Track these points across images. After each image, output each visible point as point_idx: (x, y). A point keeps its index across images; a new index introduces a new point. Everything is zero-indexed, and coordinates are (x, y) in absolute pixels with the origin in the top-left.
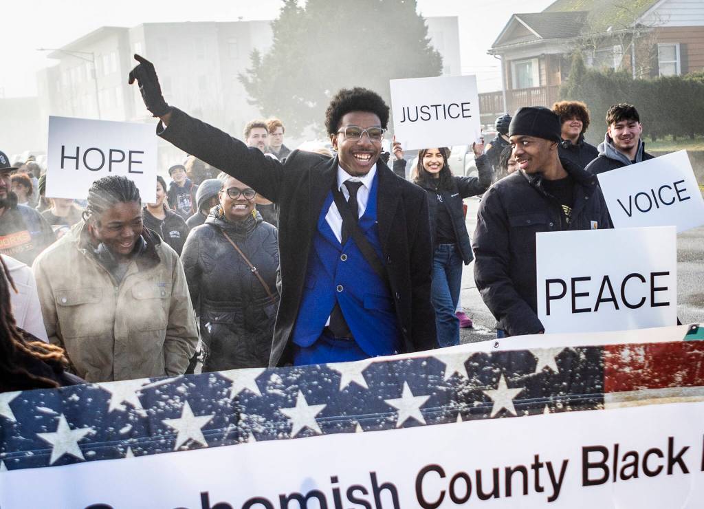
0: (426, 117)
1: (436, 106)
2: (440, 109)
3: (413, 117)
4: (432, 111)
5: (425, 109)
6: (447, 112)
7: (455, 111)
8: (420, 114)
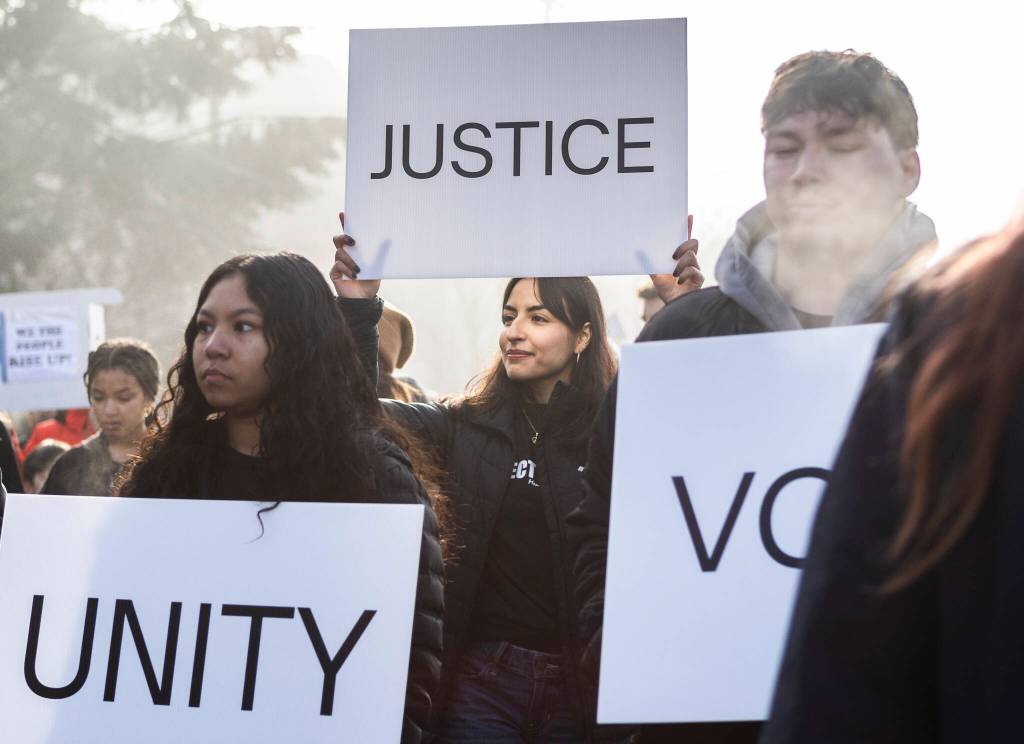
0: (475, 162)
1: (517, 127)
2: (533, 140)
3: (422, 160)
4: (500, 144)
5: (471, 137)
6: (558, 150)
7: (589, 147)
8: (451, 152)
